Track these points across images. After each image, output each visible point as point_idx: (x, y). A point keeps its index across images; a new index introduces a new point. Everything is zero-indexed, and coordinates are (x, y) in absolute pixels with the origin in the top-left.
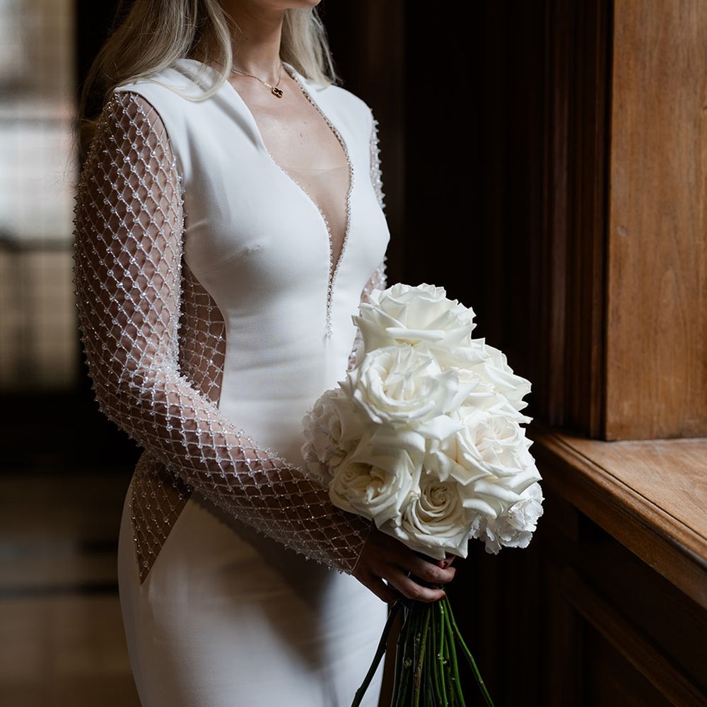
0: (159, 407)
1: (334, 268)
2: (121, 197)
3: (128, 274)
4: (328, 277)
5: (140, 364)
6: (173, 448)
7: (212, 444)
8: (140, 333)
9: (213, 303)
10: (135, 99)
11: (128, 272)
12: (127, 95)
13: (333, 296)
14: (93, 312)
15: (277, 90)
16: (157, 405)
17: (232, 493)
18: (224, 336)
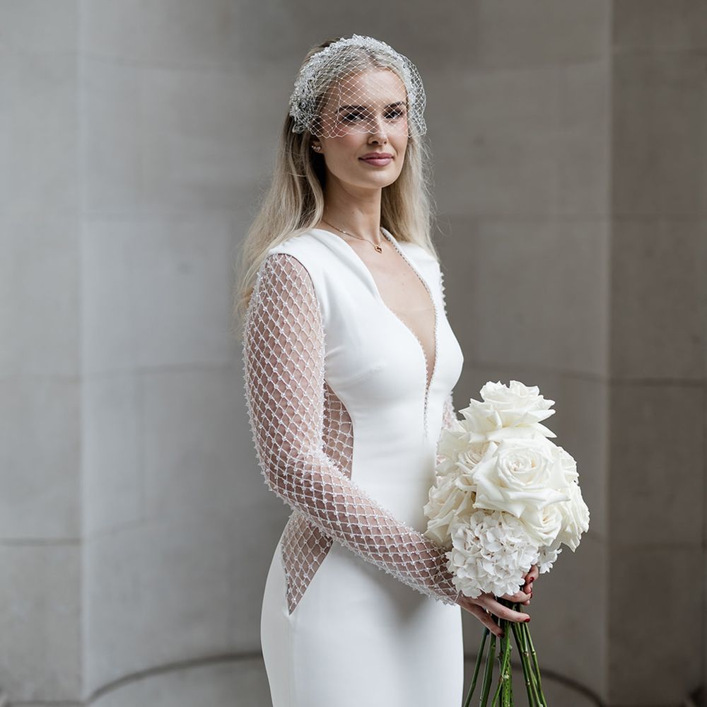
0: (317, 485)
1: (428, 384)
2: (282, 331)
3: (289, 387)
4: (425, 391)
5: (300, 452)
6: (327, 517)
7: (355, 513)
8: (300, 429)
9: (344, 408)
10: (289, 259)
11: (289, 386)
12: (282, 256)
13: (428, 406)
14: (264, 416)
15: (378, 248)
16: (315, 484)
17: (367, 550)
18: (352, 434)
